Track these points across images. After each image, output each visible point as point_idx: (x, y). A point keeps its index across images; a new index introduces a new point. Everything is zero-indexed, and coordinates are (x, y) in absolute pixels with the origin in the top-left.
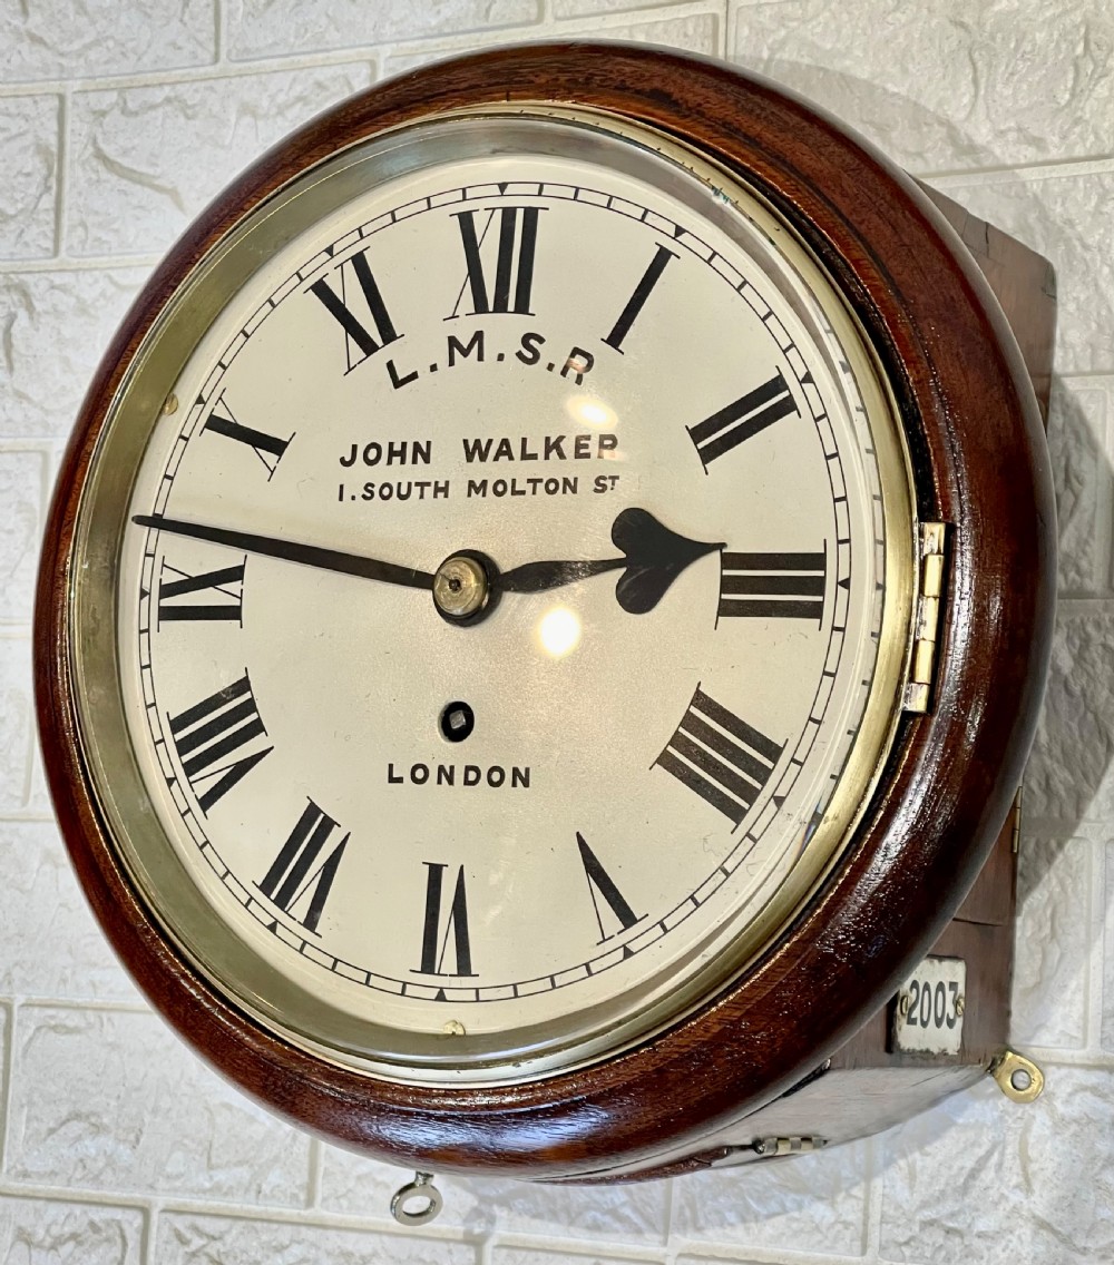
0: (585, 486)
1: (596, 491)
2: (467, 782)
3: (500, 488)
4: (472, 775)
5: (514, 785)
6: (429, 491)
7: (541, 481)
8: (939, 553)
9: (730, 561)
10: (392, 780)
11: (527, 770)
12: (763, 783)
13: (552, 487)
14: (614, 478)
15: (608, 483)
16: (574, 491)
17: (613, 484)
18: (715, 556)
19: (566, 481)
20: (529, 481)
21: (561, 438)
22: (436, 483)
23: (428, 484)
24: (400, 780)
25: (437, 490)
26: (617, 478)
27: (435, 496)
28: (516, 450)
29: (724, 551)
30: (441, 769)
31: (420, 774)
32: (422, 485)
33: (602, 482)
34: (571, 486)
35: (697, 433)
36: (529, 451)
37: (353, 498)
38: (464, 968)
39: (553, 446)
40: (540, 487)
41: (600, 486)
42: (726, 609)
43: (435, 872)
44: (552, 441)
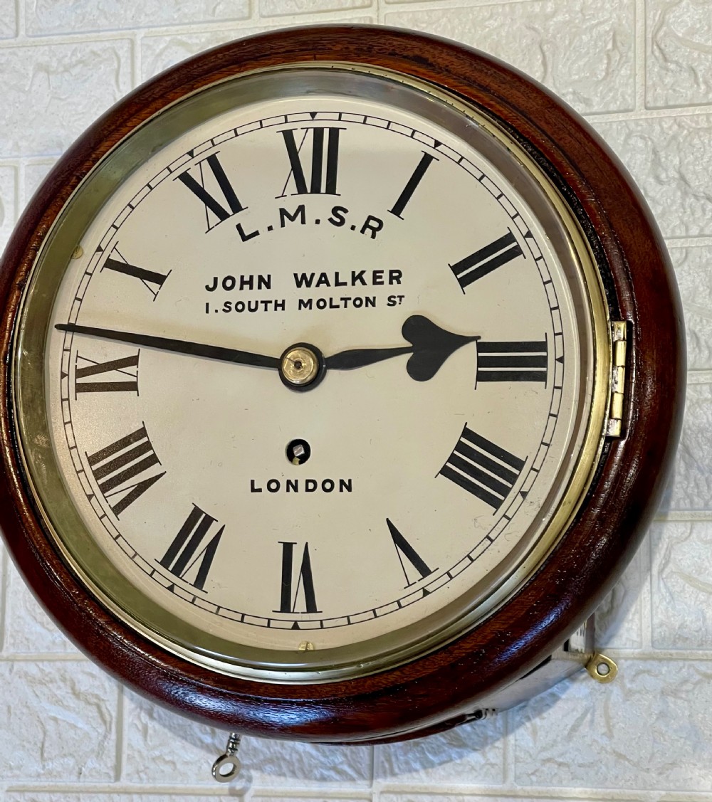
0: (382, 301)
1: (389, 305)
2: (307, 490)
3: (322, 303)
4: (311, 485)
5: (341, 490)
6: (271, 306)
7: (350, 299)
8: (624, 339)
9: (482, 347)
10: (253, 490)
11: (350, 481)
12: (513, 483)
13: (358, 302)
14: (401, 297)
15: (397, 300)
16: (373, 305)
17: (401, 300)
18: (473, 345)
19: (367, 299)
20: (342, 299)
21: (363, 272)
22: (276, 301)
23: (270, 302)
24: (260, 490)
25: (277, 305)
26: (403, 297)
27: (276, 309)
28: (332, 280)
29: (478, 341)
30: (289, 482)
31: (273, 486)
32: (266, 303)
33: (392, 299)
34: (371, 302)
35: (456, 269)
36: (341, 280)
37: (216, 311)
38: (311, 607)
39: (357, 277)
40: (350, 303)
41: (392, 302)
42: (481, 377)
43: (288, 548)
44: (356, 274)
